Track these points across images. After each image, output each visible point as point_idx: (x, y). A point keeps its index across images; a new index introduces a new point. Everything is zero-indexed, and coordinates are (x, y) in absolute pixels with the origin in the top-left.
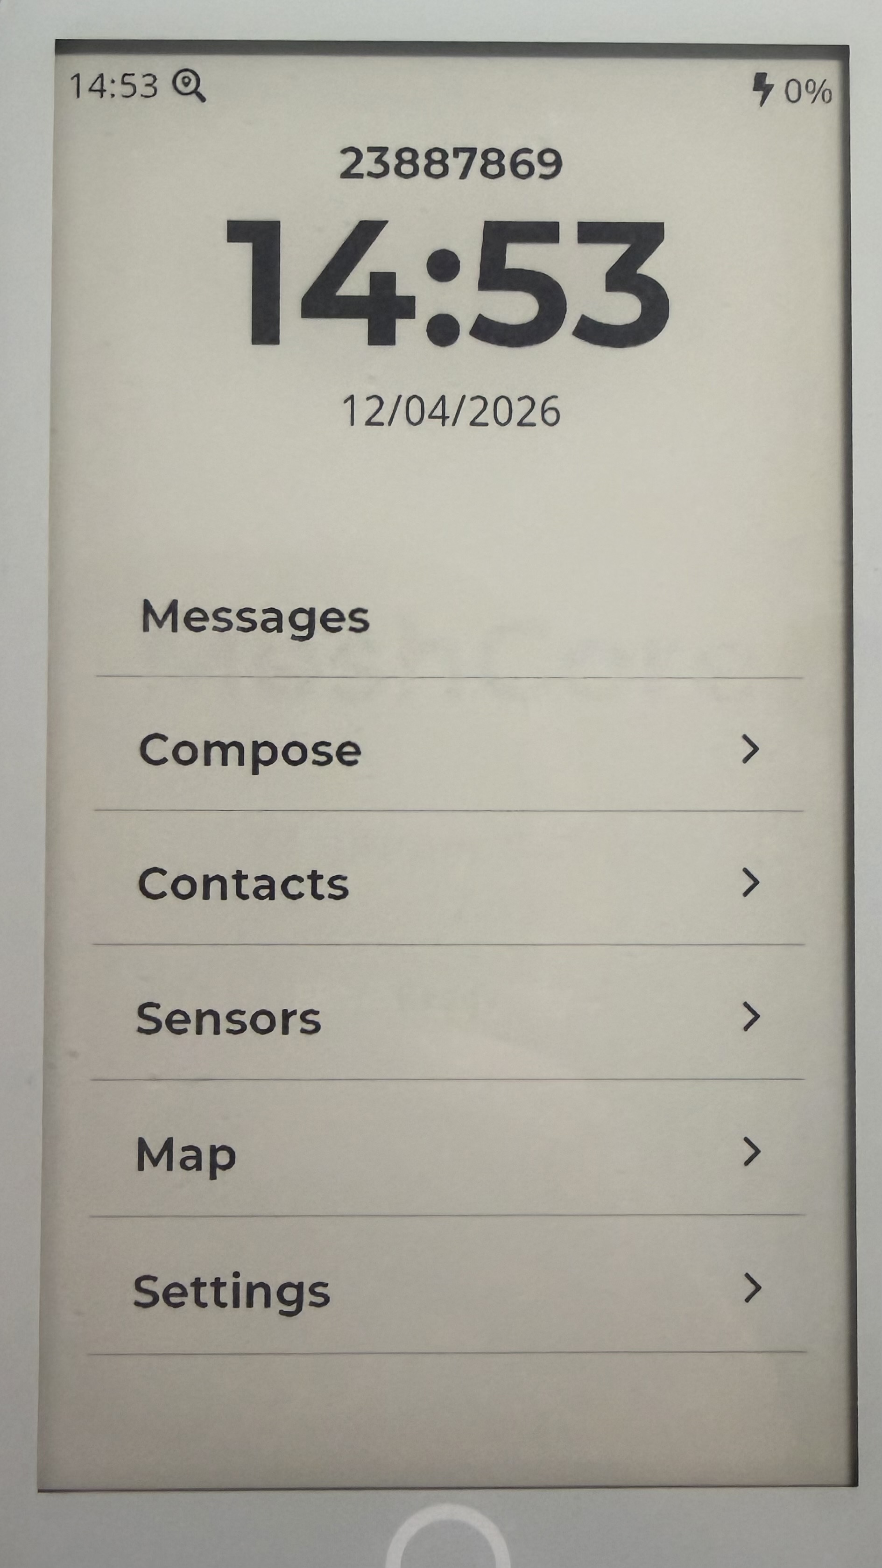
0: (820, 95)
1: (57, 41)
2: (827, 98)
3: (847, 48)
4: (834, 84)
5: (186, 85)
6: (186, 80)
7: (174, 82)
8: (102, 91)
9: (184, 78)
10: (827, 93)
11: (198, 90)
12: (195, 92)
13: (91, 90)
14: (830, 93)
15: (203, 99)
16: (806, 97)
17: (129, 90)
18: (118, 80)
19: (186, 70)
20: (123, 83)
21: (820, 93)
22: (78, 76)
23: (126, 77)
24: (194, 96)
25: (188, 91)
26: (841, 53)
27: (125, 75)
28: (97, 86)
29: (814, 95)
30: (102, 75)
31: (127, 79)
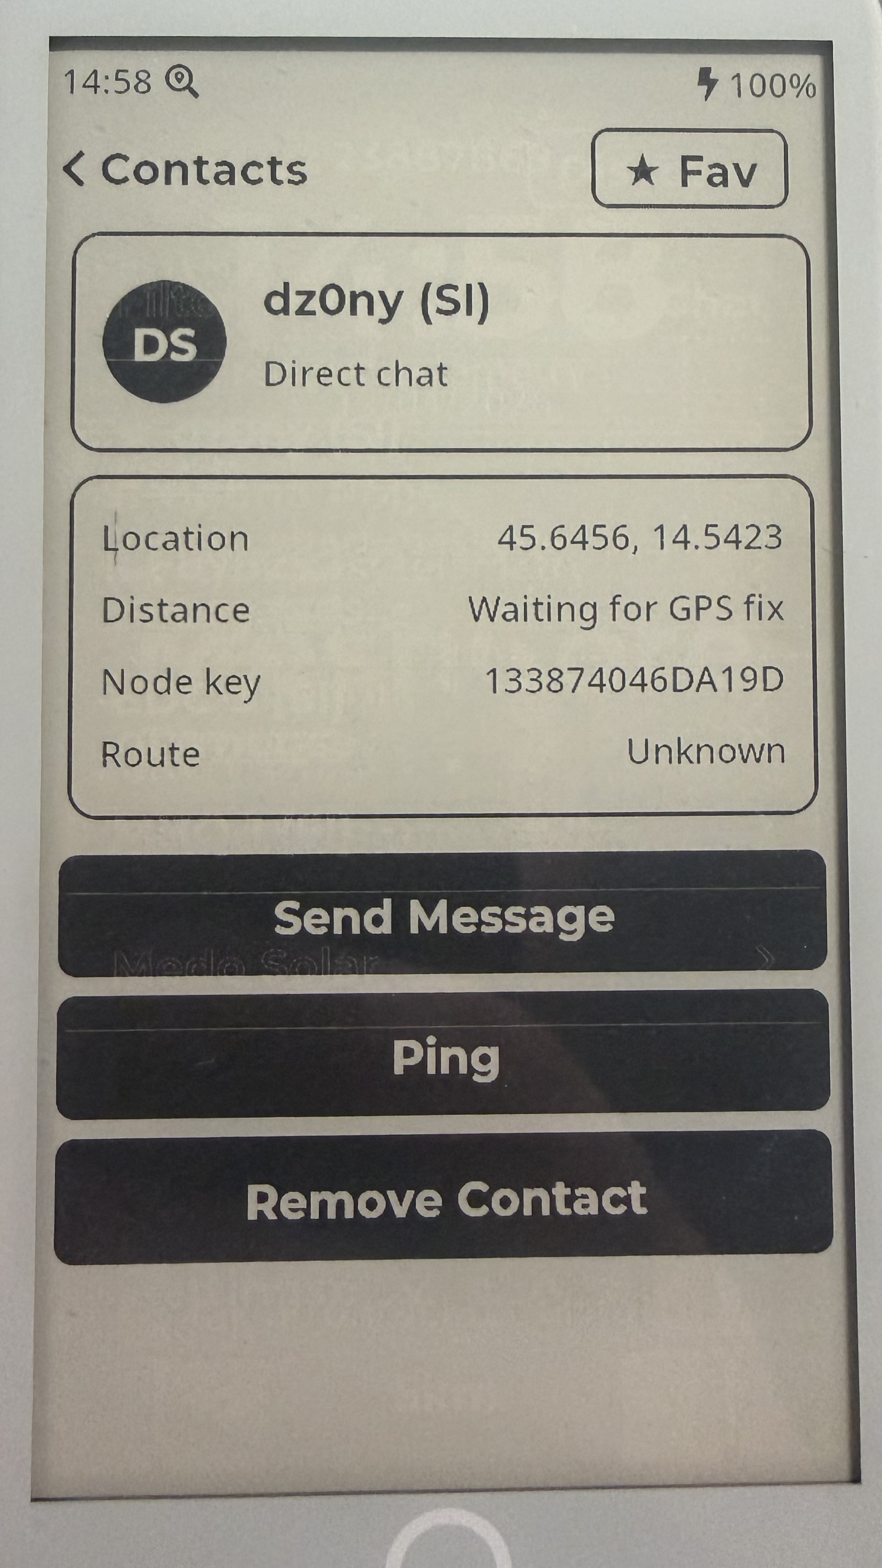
1: (52, 39)
2: (811, 93)
3: (829, 45)
4: (817, 78)
5: (179, 81)
6: (179, 76)
7: (167, 78)
8: (96, 87)
9: (176, 74)
10: (811, 87)
11: (192, 86)
12: (188, 87)
13: (84, 86)
14: (814, 87)
15: (195, 94)
16: (789, 92)
17: (122, 86)
18: (112, 77)
19: (180, 66)
20: (117, 79)
21: (803, 86)
22: (71, 72)
23: (120, 73)
24: (186, 92)
25: (182, 87)
26: (825, 49)
27: (119, 71)
28: (91, 82)
29: (798, 89)
30: (95, 72)
31: (120, 75)
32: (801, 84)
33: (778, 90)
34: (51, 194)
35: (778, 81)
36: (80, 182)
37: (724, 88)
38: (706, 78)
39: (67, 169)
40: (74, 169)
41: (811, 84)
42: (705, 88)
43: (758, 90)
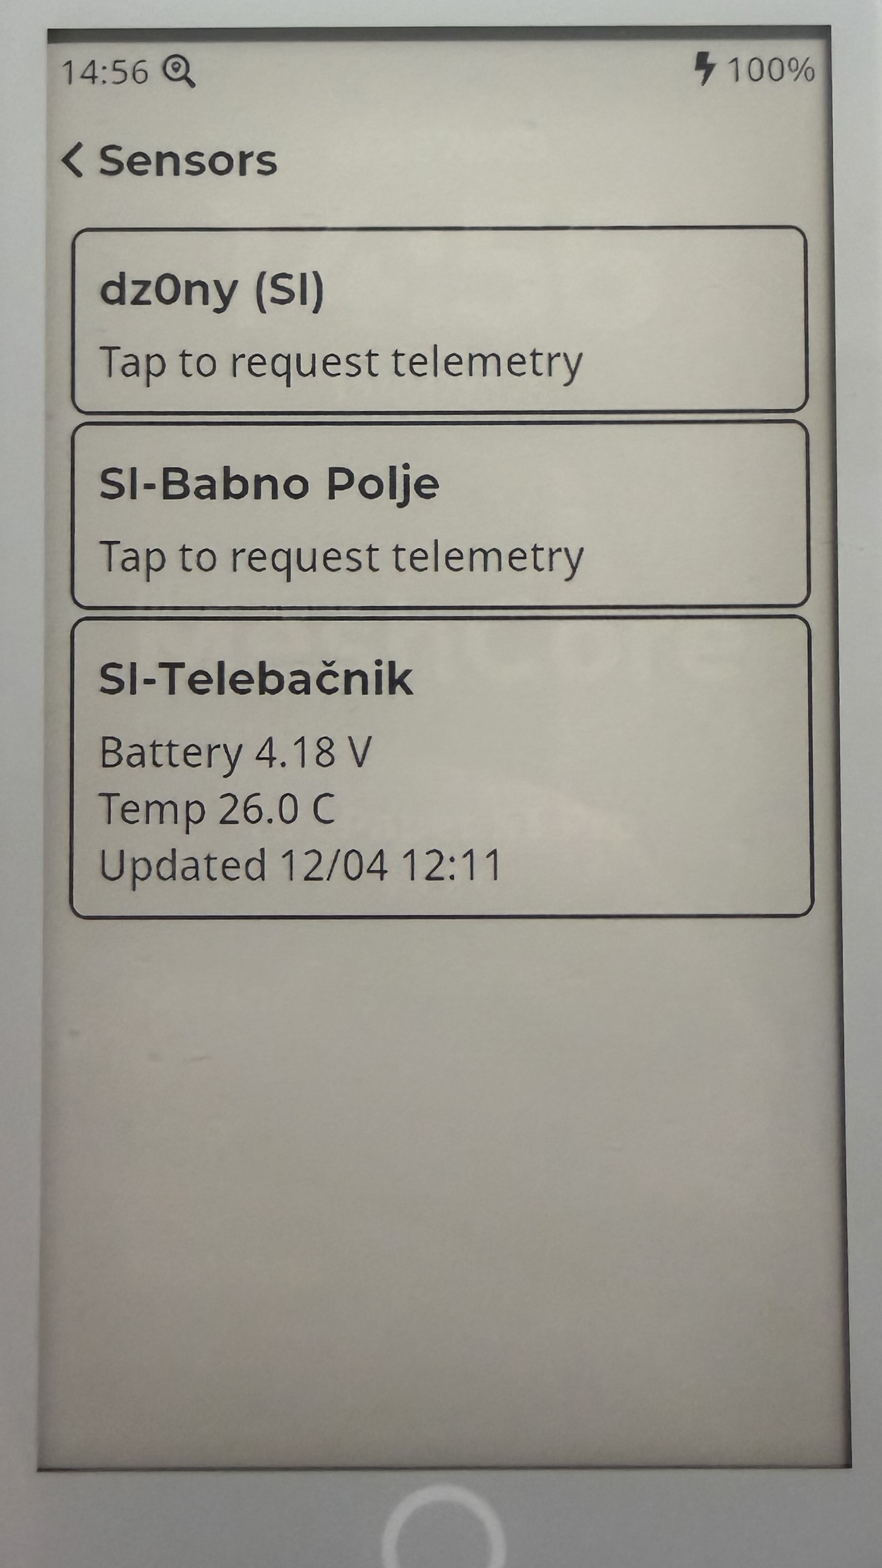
0: (803, 73)
1: (50, 31)
2: (809, 76)
3: (829, 27)
4: (817, 62)
5: (176, 70)
6: (176, 66)
7: (164, 68)
8: (93, 77)
9: (175, 63)
10: (810, 71)
11: (189, 76)
12: (185, 78)
13: (83, 77)
14: (813, 71)
15: (192, 84)
16: (789, 76)
17: (119, 76)
18: (110, 67)
19: (176, 56)
20: (115, 69)
21: (804, 71)
22: (69, 63)
23: (117, 64)
24: (184, 83)
25: (178, 77)
26: (823, 32)
27: (116, 62)
28: (89, 73)
29: (797, 72)
30: (93, 62)
31: (118, 65)
32: (800, 67)
33: (776, 73)
34: (50, 184)
35: (776, 66)
36: (78, 174)
37: (722, 73)
38: (703, 63)
39: (66, 160)
40: (73, 160)
41: (809, 68)
42: (702, 73)
43: (756, 73)
